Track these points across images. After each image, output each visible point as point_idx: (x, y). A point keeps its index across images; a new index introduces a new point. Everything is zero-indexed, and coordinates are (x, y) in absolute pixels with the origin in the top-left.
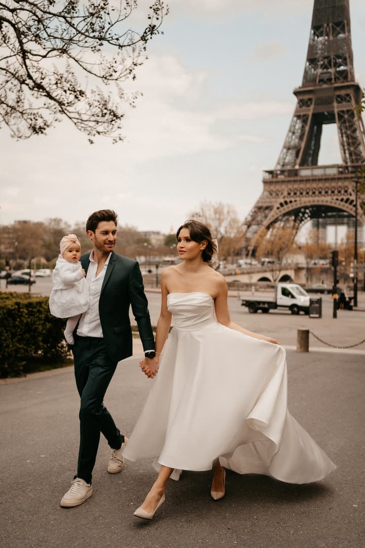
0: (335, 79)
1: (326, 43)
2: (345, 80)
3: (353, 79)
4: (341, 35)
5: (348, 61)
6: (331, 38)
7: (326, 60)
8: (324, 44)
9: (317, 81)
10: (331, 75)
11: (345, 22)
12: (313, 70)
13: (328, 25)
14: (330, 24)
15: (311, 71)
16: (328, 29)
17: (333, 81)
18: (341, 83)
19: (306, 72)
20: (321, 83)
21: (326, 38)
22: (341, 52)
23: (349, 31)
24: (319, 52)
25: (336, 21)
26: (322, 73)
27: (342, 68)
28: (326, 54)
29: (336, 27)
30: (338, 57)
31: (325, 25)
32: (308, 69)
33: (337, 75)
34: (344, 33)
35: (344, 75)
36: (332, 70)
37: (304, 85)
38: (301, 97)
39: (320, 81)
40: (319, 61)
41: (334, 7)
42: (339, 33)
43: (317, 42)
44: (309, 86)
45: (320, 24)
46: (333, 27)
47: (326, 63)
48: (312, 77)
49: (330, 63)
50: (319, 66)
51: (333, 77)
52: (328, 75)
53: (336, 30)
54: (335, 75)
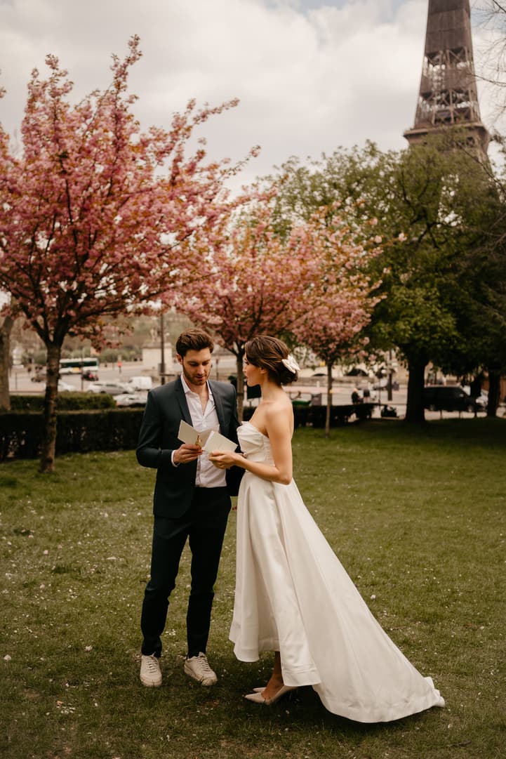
0: (455, 118)
1: (443, 74)
2: (467, 120)
3: (478, 119)
4: (461, 65)
5: (470, 96)
6: (449, 67)
7: (444, 95)
8: (440, 75)
9: (433, 121)
10: (450, 114)
11: (466, 49)
12: (428, 106)
13: (444, 52)
14: (448, 51)
15: (426, 108)
16: (444, 57)
17: (452, 121)
18: (463, 123)
19: (419, 110)
20: (438, 124)
21: (443, 67)
22: (462, 84)
23: (472, 59)
24: (435, 84)
25: (454, 47)
26: (439, 112)
27: (463, 105)
28: (443, 87)
29: (453, 54)
30: (460, 91)
31: (441, 52)
32: (421, 106)
33: (457, 114)
34: (465, 61)
35: (466, 113)
36: (451, 108)
37: (416, 127)
38: (413, 141)
39: (436, 121)
40: (434, 96)
41: (452, 30)
42: (459, 62)
43: (433, 72)
44: (423, 128)
45: (435, 50)
46: (450, 54)
47: (444, 99)
48: (427, 115)
49: (447, 98)
50: (435, 102)
51: (452, 116)
52: (447, 113)
53: (455, 58)
54: (454, 114)
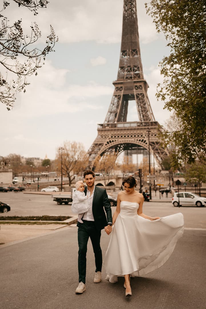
0: (134, 77)
1: (129, 59)
2: (139, 78)
3: (143, 79)
4: (136, 56)
5: (140, 69)
6: (131, 57)
8: (128, 60)
9: (125, 78)
10: (132, 75)
11: (138, 49)
12: (122, 72)
13: (129, 50)
14: (130, 50)
15: (121, 73)
16: (129, 53)
18: (137, 79)
19: (119, 73)
20: (127, 79)
21: (129, 57)
22: (136, 64)
23: (140, 54)
24: (125, 63)
25: (133, 49)
26: (127, 74)
27: (137, 72)
28: (129, 65)
30: (135, 67)
31: (128, 50)
32: (120, 72)
33: (135, 76)
34: (137, 55)
35: (138, 76)
36: (132, 73)
37: (118, 80)
38: (117, 86)
39: (126, 78)
40: (125, 68)
41: (132, 42)
43: (124, 58)
44: (121, 81)
45: (125, 50)
46: (131, 52)
47: (129, 69)
48: (122, 76)
49: (131, 69)
50: (126, 71)
51: (133, 76)
52: (131, 75)
53: (133, 53)
54: (134, 76)
